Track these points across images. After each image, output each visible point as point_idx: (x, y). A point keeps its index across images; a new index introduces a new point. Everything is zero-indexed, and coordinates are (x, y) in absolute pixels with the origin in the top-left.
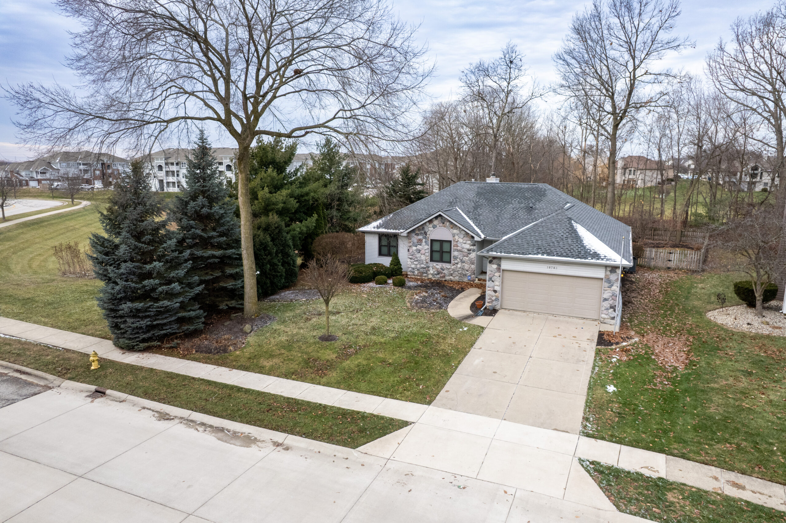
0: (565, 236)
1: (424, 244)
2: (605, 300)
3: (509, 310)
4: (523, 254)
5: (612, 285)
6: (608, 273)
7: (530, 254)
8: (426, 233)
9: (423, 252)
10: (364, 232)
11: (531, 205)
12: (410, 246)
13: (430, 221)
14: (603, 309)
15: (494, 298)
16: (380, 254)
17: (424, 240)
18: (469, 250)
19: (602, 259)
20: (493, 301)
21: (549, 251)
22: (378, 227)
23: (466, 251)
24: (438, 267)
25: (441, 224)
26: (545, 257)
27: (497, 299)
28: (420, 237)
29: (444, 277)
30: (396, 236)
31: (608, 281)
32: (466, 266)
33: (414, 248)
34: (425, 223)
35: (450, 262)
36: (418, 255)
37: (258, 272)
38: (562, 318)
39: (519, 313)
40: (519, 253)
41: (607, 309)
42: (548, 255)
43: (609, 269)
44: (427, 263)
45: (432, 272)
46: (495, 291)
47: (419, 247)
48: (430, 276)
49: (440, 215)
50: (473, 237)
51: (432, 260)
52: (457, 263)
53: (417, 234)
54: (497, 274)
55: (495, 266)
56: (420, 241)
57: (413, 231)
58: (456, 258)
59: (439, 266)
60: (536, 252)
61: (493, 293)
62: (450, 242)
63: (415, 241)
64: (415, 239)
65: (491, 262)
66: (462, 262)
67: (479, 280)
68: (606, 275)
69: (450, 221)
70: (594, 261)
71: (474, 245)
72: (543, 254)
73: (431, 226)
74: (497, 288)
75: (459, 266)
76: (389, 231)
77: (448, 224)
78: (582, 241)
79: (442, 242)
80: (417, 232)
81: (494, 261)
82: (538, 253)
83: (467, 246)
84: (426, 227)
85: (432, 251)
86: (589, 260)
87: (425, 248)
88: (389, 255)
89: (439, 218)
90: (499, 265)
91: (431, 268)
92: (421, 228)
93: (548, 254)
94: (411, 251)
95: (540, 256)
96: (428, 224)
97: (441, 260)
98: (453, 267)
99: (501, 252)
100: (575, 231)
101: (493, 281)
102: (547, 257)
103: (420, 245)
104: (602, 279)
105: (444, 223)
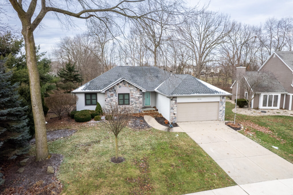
0: (198, 85)
1: (114, 96)
3: (181, 122)
5: (223, 104)
8: (115, 91)
9: (114, 100)
10: (75, 93)
12: (107, 98)
13: (118, 84)
15: (174, 117)
16: (86, 104)
17: (114, 94)
18: (139, 97)
19: (220, 93)
20: (173, 119)
21: (198, 92)
22: (84, 89)
23: (137, 98)
28: (112, 93)
29: (126, 112)
30: (96, 94)
31: (222, 102)
32: (138, 105)
33: (109, 99)
34: (115, 85)
35: (129, 104)
36: (111, 103)
43: (222, 97)
44: (117, 106)
46: (174, 114)
48: (119, 113)
49: (124, 81)
50: (141, 90)
51: (119, 104)
52: (133, 105)
53: (110, 92)
54: (175, 105)
56: (112, 95)
57: (108, 90)
58: (132, 102)
59: (123, 107)
62: (129, 94)
63: (109, 95)
65: (172, 100)
66: (136, 103)
67: (144, 111)
68: (221, 100)
69: (129, 83)
70: (217, 94)
71: (141, 95)
72: (196, 93)
73: (118, 86)
74: (175, 112)
75: (134, 105)
77: (127, 85)
79: (124, 95)
80: (110, 90)
81: (174, 99)
82: (194, 93)
83: (138, 95)
84: (115, 87)
85: (119, 100)
86: (215, 94)
87: (115, 98)
88: (91, 104)
90: (176, 101)
91: (119, 109)
92: (113, 88)
94: (107, 101)
97: (124, 104)
98: (131, 107)
99: (178, 94)
100: (200, 83)
101: (173, 109)
102: (199, 94)
103: (112, 97)
104: (219, 102)
105: (125, 85)
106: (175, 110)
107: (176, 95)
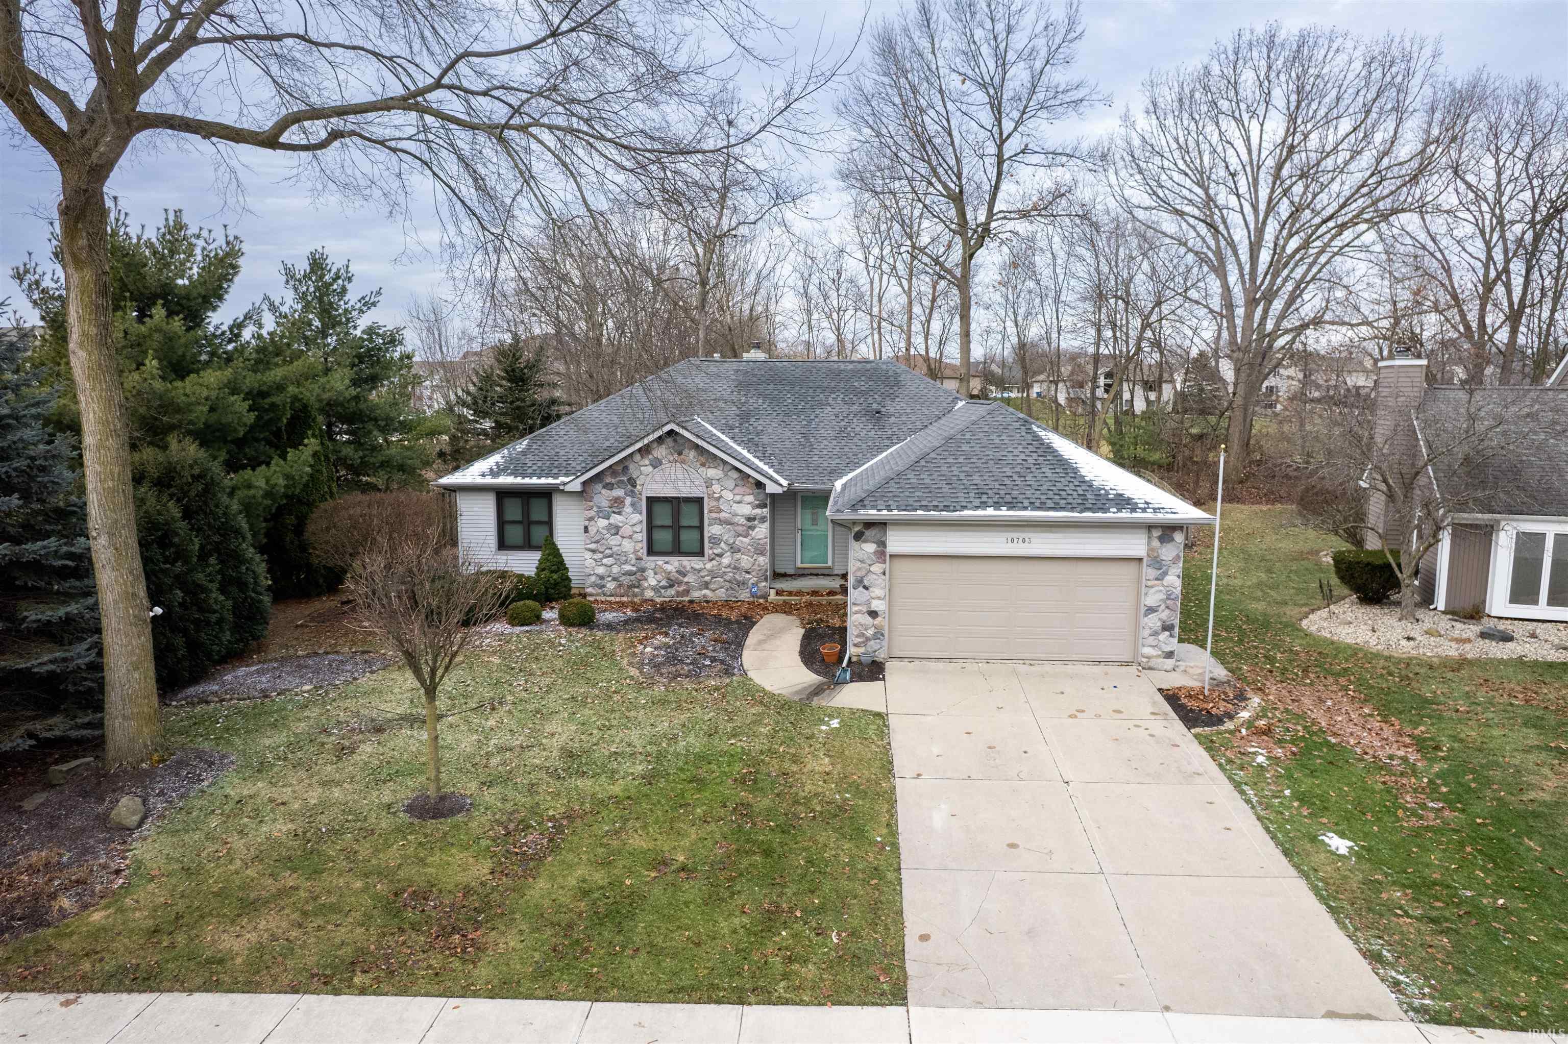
0: (1031, 460)
1: (628, 509)
2: (1151, 610)
3: (912, 659)
4: (946, 508)
5: (1165, 573)
6: (1156, 543)
7: (964, 508)
8: (632, 482)
9: (626, 530)
10: (453, 490)
11: (875, 406)
12: (591, 519)
13: (645, 451)
14: (1147, 632)
15: (870, 632)
16: (503, 545)
17: (628, 500)
18: (750, 519)
19: (1144, 510)
20: (868, 639)
21: (1008, 498)
22: (493, 473)
23: (742, 521)
24: (669, 568)
25: (675, 457)
26: (1004, 512)
27: (879, 635)
28: (619, 493)
29: (687, 592)
30: (546, 495)
31: (1157, 563)
32: (745, 561)
33: (602, 523)
34: (631, 455)
35: (701, 553)
36: (614, 541)
37: (158, 610)
38: (1048, 667)
39: (941, 665)
40: (936, 508)
41: (1155, 634)
42: (1009, 509)
43: (1156, 533)
44: (639, 559)
45: (653, 582)
46: (873, 614)
47: (616, 519)
48: (649, 594)
49: (671, 433)
50: (759, 485)
51: (651, 551)
52: (720, 555)
53: (609, 486)
54: (877, 568)
55: (870, 548)
56: (618, 503)
57: (598, 477)
58: (715, 541)
59: (672, 564)
60: (977, 502)
61: (868, 620)
62: (699, 501)
63: (605, 504)
64: (603, 497)
65: (858, 537)
66: (734, 550)
67: (778, 593)
68: (1151, 550)
69: (697, 447)
70: (1125, 515)
71: (762, 506)
72: (997, 505)
73: (646, 461)
74: (877, 605)
75: (726, 561)
76: (527, 480)
77: (692, 454)
78: (1075, 471)
79: (675, 503)
80: (609, 480)
81: (868, 533)
82: (984, 505)
83: (747, 510)
84: (632, 467)
85: (651, 527)
86: (1112, 515)
87: (633, 520)
88: (527, 545)
89: (670, 441)
90: (882, 544)
91: (650, 573)
92: (620, 468)
93: (1011, 506)
94: (592, 530)
95: (990, 511)
96: (637, 457)
97: (677, 550)
98: (709, 566)
99: (889, 508)
100: (1049, 449)
101: (866, 588)
102: (1011, 513)
103: (619, 513)
104: (1140, 560)
105: (680, 454)
106: (877, 592)
107: (874, 512)
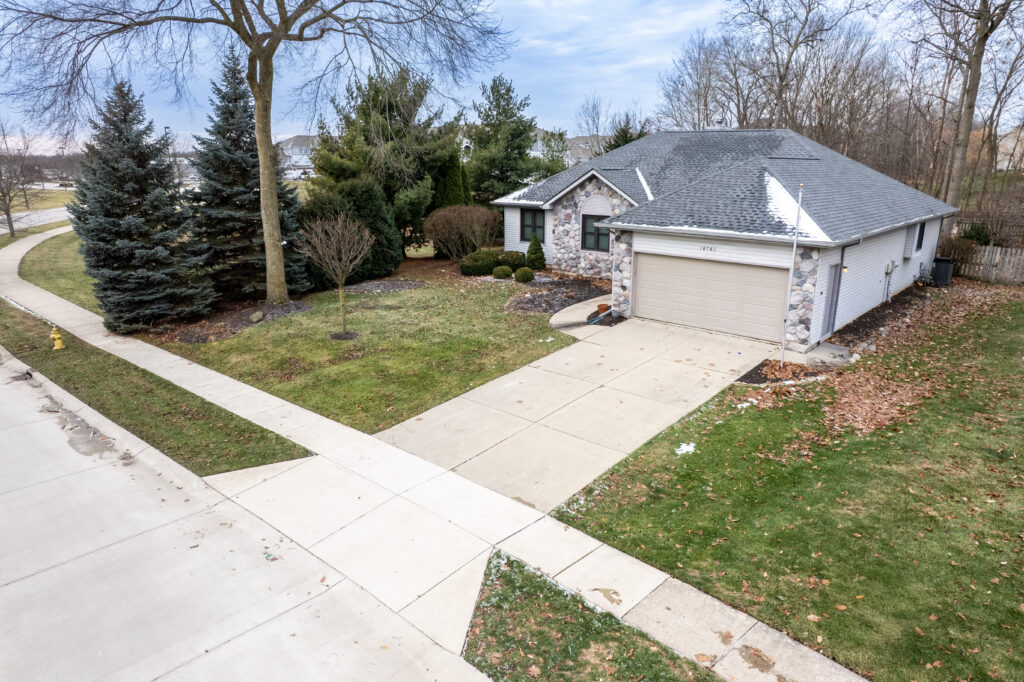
1: (573, 221)
2: (792, 307)
5: (804, 282)
6: (799, 259)
7: (672, 224)
8: (576, 205)
9: (572, 234)
10: (503, 206)
12: (556, 226)
13: (582, 186)
14: (788, 323)
15: (622, 299)
16: (522, 238)
17: (573, 216)
19: (786, 233)
20: (621, 303)
21: (704, 220)
22: (519, 198)
24: (591, 257)
25: (597, 191)
26: (695, 229)
27: (626, 301)
28: (569, 211)
29: (599, 273)
30: (542, 211)
31: (799, 273)
33: (561, 228)
34: (574, 189)
35: (607, 250)
36: (566, 239)
40: (656, 224)
41: (794, 325)
42: (699, 226)
43: (799, 251)
44: (577, 251)
45: (583, 265)
46: (624, 288)
47: (567, 226)
48: (581, 272)
49: (593, 176)
51: (584, 246)
53: (565, 207)
54: (627, 259)
55: (623, 246)
56: (568, 217)
57: (559, 201)
59: (593, 255)
60: (682, 221)
61: (621, 291)
63: (563, 217)
64: (562, 213)
65: (618, 239)
68: (796, 263)
69: (607, 186)
70: (767, 236)
73: (583, 193)
74: (627, 283)
76: (532, 203)
77: (606, 189)
78: (766, 204)
79: (597, 219)
80: (565, 202)
81: (623, 238)
82: (685, 223)
84: (576, 196)
85: (585, 234)
86: (763, 235)
87: (576, 227)
88: (530, 238)
89: (593, 181)
90: (630, 245)
91: (582, 260)
92: (570, 196)
93: (701, 224)
94: (556, 232)
95: (686, 228)
96: (578, 190)
97: (597, 247)
100: (762, 189)
101: (620, 271)
102: (698, 229)
103: (569, 223)
104: (788, 270)
105: (600, 189)
106: (626, 274)
